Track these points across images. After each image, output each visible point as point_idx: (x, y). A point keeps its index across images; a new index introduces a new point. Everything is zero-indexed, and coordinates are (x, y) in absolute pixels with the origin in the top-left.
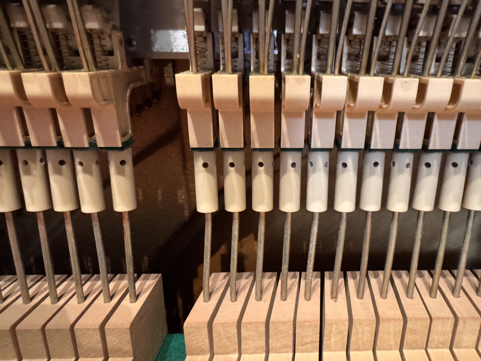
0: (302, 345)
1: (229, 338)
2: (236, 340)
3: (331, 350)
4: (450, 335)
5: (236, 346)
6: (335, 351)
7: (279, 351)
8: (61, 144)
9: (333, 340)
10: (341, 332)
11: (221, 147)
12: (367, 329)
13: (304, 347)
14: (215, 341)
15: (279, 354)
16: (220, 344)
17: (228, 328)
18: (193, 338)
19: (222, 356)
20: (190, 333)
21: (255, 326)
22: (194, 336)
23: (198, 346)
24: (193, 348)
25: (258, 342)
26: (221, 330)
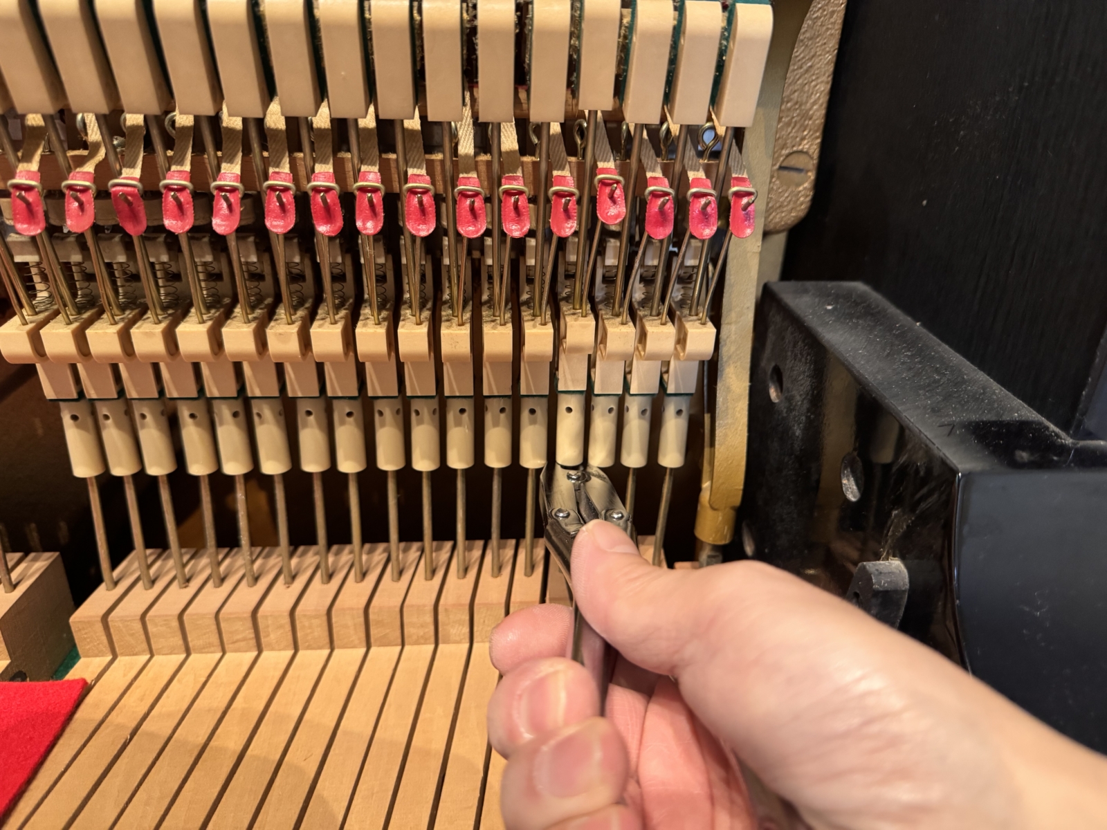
0: (234, 642)
1: (132, 635)
2: (143, 637)
3: (273, 649)
4: (432, 628)
5: (145, 645)
6: (280, 650)
7: (203, 651)
9: (272, 636)
10: (281, 627)
12: (316, 622)
13: (236, 645)
14: (115, 639)
15: (204, 655)
16: (122, 643)
17: (129, 623)
18: (85, 636)
19: (127, 658)
20: (80, 630)
21: (165, 620)
22: (86, 634)
23: (94, 646)
24: (87, 647)
25: (172, 639)
26: (121, 625)
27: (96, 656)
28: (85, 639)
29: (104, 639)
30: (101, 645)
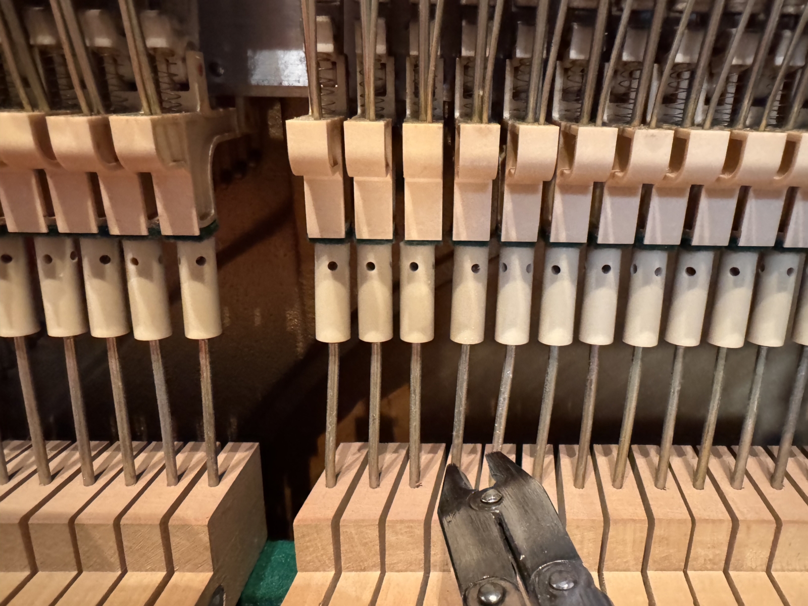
1: (365, 544)
2: (377, 548)
4: (725, 549)
5: (378, 559)
8: (104, 230)
11: (358, 237)
12: (589, 535)
14: (343, 549)
16: (350, 555)
17: (364, 529)
18: (308, 544)
19: (353, 573)
20: (303, 536)
21: (408, 527)
22: (310, 541)
23: (317, 557)
24: (308, 559)
25: (412, 552)
26: (353, 532)
27: (317, 570)
28: (307, 547)
29: (331, 549)
30: (324, 557)
